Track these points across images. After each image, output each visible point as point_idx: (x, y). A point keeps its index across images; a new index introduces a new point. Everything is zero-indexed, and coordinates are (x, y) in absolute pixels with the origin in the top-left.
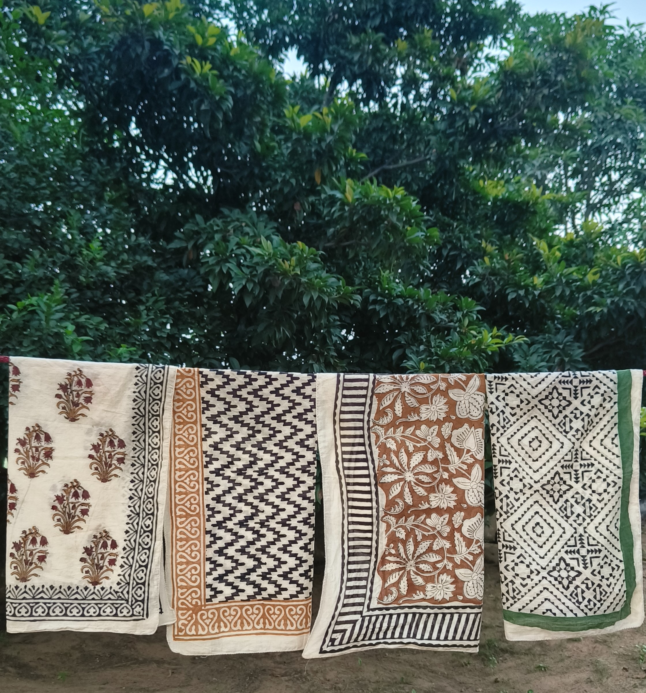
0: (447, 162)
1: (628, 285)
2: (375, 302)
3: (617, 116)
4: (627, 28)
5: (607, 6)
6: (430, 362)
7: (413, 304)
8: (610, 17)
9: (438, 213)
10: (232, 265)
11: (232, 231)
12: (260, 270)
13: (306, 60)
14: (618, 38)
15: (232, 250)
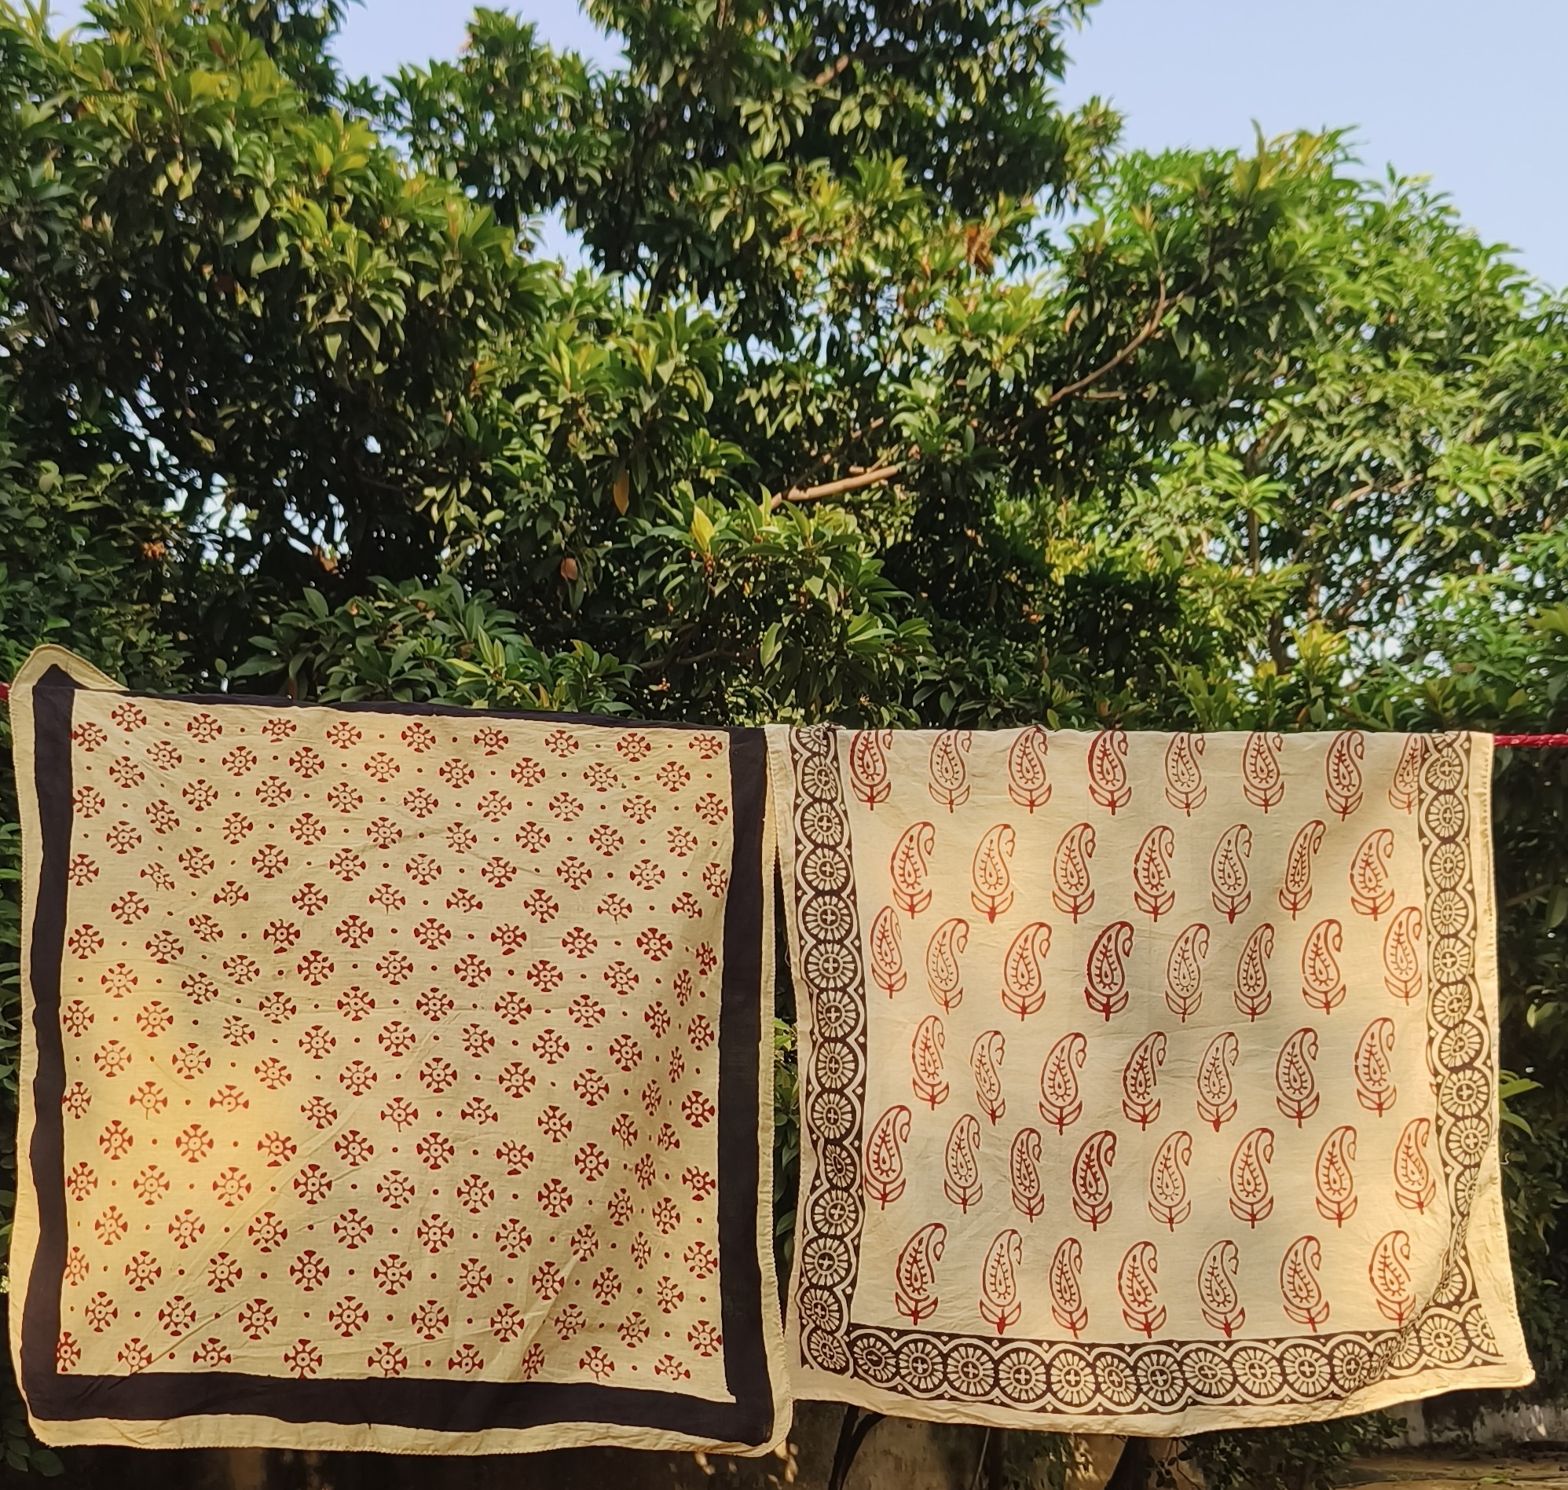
0: (946, 477)
3: (1375, 395)
4: (1390, 188)
5: (1339, 133)
8: (1347, 159)
13: (588, 239)
14: (1369, 211)
15: (401, 672)
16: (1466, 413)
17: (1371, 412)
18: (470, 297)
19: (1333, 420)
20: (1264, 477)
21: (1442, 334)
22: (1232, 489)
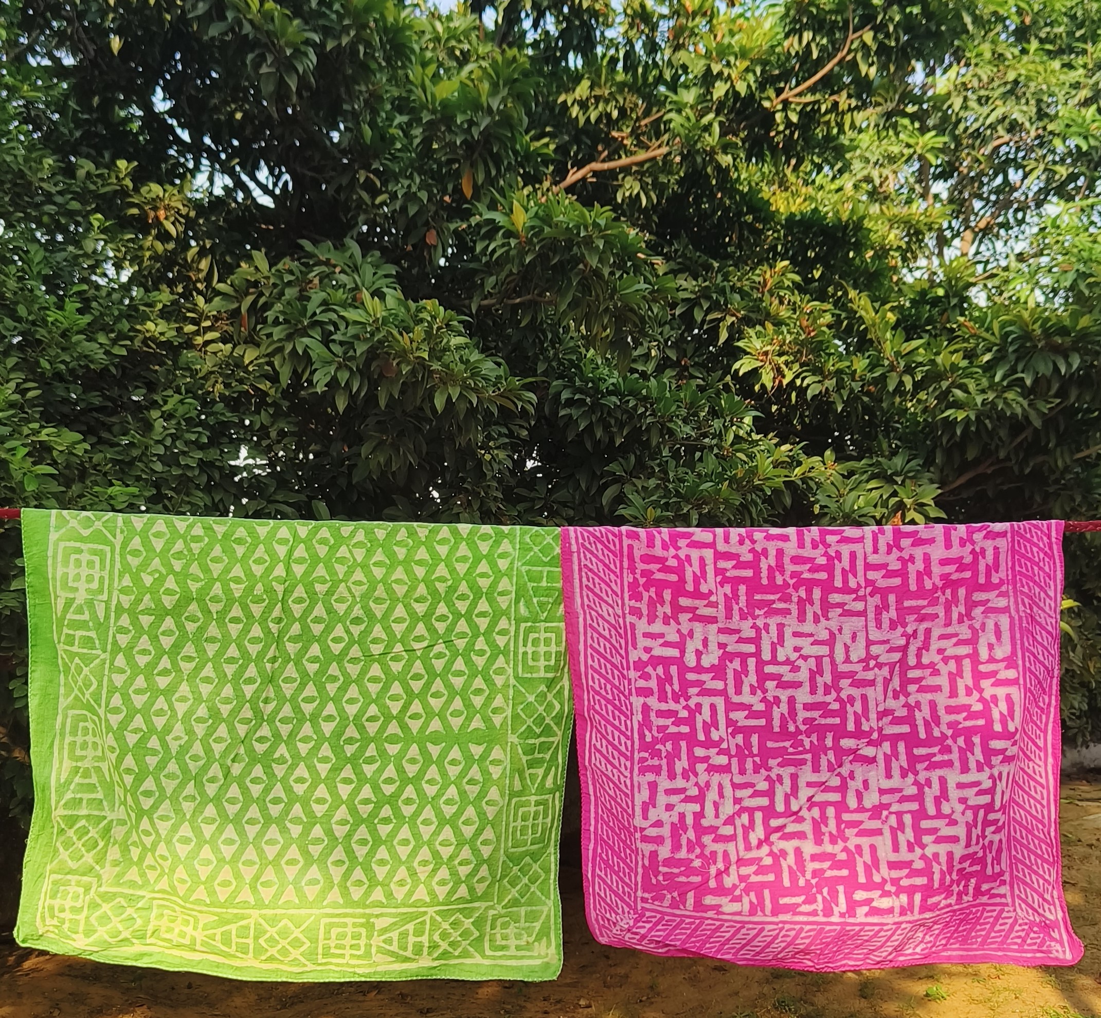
0: (699, 159)
1: (1013, 371)
2: (570, 403)
3: (1011, 76)
6: (666, 507)
7: (635, 408)
9: (686, 247)
10: (311, 343)
11: (316, 281)
12: (361, 349)
15: (314, 314)
16: (1076, 86)
17: (1009, 87)
18: (362, 49)
19: (983, 93)
20: (933, 133)
21: (1061, 29)
22: (912, 141)
